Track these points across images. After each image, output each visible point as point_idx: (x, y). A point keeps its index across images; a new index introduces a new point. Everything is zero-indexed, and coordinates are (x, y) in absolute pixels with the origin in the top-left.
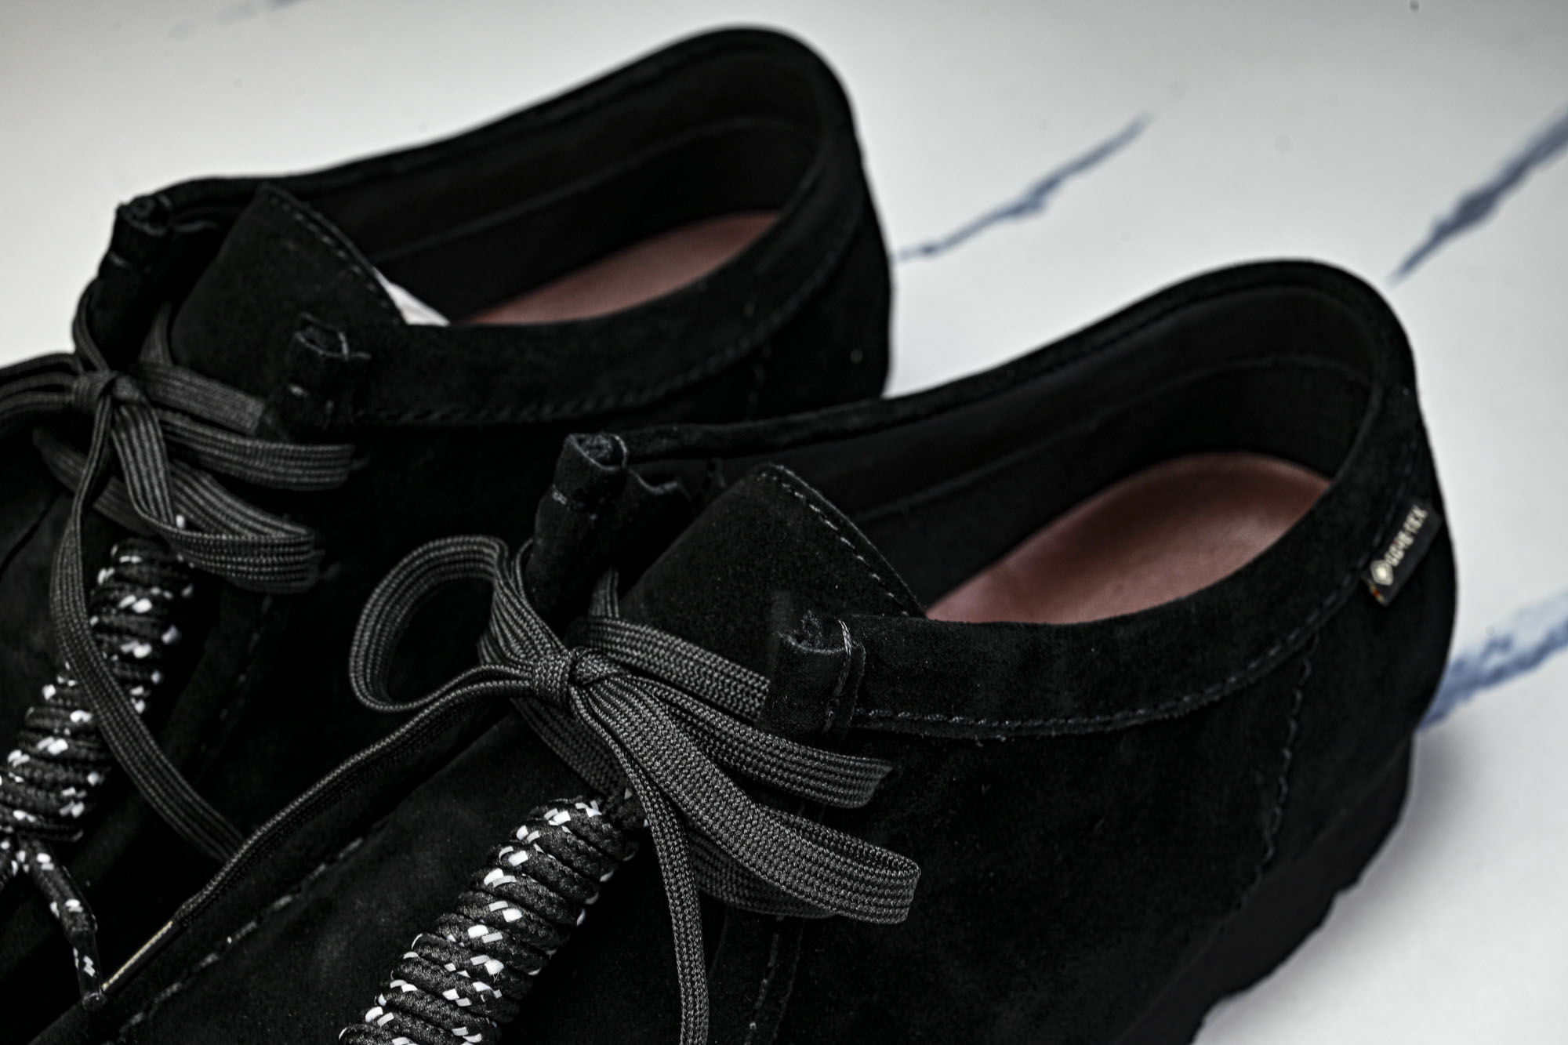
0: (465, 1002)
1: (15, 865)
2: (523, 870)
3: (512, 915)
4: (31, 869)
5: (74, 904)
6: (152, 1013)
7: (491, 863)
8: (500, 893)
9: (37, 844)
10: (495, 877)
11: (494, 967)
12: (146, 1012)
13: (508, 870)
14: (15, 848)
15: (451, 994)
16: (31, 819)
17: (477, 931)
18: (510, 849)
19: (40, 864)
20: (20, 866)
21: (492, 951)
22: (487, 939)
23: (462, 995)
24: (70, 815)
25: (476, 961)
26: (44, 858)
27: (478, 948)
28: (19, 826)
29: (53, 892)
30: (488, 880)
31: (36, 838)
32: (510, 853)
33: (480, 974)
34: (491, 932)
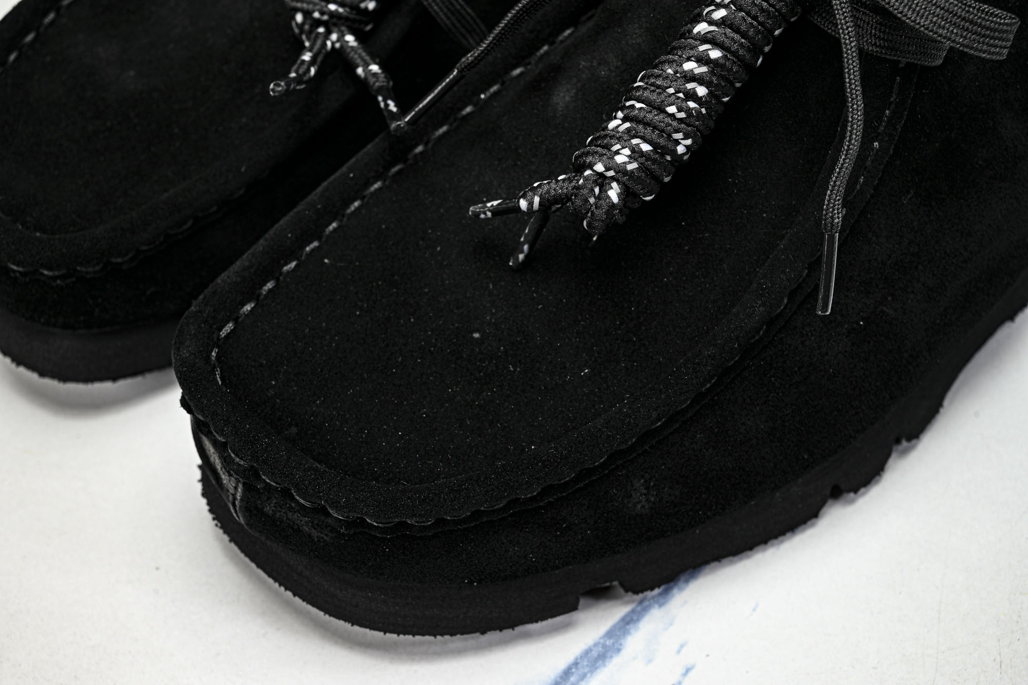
0: (682, 115)
1: (329, 44)
2: (722, 22)
3: (715, 54)
4: (342, 47)
5: (375, 68)
6: (430, 145)
7: (697, 19)
8: (705, 39)
9: (343, 28)
10: (702, 28)
11: (702, 91)
12: (426, 144)
13: (711, 23)
14: (328, 33)
15: (672, 109)
16: (341, 10)
17: (689, 66)
18: (713, 8)
19: (348, 42)
20: (333, 43)
21: (700, 80)
22: (697, 71)
23: (680, 110)
24: (366, 8)
25: (690, 86)
26: (350, 38)
27: (691, 77)
28: (332, 14)
29: (359, 61)
30: (696, 31)
31: (343, 25)
32: (713, 11)
33: (691, 95)
34: (699, 66)
